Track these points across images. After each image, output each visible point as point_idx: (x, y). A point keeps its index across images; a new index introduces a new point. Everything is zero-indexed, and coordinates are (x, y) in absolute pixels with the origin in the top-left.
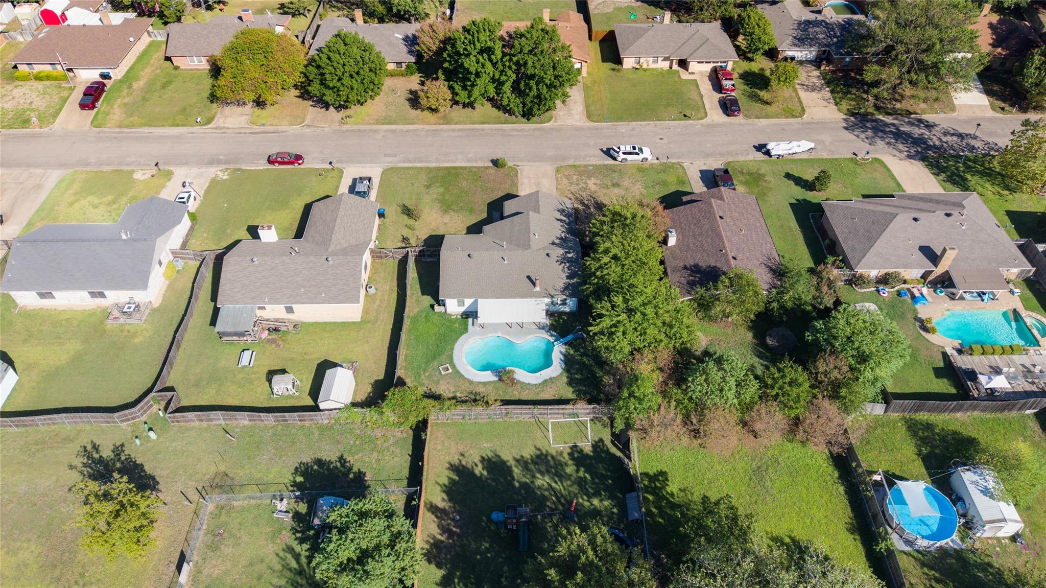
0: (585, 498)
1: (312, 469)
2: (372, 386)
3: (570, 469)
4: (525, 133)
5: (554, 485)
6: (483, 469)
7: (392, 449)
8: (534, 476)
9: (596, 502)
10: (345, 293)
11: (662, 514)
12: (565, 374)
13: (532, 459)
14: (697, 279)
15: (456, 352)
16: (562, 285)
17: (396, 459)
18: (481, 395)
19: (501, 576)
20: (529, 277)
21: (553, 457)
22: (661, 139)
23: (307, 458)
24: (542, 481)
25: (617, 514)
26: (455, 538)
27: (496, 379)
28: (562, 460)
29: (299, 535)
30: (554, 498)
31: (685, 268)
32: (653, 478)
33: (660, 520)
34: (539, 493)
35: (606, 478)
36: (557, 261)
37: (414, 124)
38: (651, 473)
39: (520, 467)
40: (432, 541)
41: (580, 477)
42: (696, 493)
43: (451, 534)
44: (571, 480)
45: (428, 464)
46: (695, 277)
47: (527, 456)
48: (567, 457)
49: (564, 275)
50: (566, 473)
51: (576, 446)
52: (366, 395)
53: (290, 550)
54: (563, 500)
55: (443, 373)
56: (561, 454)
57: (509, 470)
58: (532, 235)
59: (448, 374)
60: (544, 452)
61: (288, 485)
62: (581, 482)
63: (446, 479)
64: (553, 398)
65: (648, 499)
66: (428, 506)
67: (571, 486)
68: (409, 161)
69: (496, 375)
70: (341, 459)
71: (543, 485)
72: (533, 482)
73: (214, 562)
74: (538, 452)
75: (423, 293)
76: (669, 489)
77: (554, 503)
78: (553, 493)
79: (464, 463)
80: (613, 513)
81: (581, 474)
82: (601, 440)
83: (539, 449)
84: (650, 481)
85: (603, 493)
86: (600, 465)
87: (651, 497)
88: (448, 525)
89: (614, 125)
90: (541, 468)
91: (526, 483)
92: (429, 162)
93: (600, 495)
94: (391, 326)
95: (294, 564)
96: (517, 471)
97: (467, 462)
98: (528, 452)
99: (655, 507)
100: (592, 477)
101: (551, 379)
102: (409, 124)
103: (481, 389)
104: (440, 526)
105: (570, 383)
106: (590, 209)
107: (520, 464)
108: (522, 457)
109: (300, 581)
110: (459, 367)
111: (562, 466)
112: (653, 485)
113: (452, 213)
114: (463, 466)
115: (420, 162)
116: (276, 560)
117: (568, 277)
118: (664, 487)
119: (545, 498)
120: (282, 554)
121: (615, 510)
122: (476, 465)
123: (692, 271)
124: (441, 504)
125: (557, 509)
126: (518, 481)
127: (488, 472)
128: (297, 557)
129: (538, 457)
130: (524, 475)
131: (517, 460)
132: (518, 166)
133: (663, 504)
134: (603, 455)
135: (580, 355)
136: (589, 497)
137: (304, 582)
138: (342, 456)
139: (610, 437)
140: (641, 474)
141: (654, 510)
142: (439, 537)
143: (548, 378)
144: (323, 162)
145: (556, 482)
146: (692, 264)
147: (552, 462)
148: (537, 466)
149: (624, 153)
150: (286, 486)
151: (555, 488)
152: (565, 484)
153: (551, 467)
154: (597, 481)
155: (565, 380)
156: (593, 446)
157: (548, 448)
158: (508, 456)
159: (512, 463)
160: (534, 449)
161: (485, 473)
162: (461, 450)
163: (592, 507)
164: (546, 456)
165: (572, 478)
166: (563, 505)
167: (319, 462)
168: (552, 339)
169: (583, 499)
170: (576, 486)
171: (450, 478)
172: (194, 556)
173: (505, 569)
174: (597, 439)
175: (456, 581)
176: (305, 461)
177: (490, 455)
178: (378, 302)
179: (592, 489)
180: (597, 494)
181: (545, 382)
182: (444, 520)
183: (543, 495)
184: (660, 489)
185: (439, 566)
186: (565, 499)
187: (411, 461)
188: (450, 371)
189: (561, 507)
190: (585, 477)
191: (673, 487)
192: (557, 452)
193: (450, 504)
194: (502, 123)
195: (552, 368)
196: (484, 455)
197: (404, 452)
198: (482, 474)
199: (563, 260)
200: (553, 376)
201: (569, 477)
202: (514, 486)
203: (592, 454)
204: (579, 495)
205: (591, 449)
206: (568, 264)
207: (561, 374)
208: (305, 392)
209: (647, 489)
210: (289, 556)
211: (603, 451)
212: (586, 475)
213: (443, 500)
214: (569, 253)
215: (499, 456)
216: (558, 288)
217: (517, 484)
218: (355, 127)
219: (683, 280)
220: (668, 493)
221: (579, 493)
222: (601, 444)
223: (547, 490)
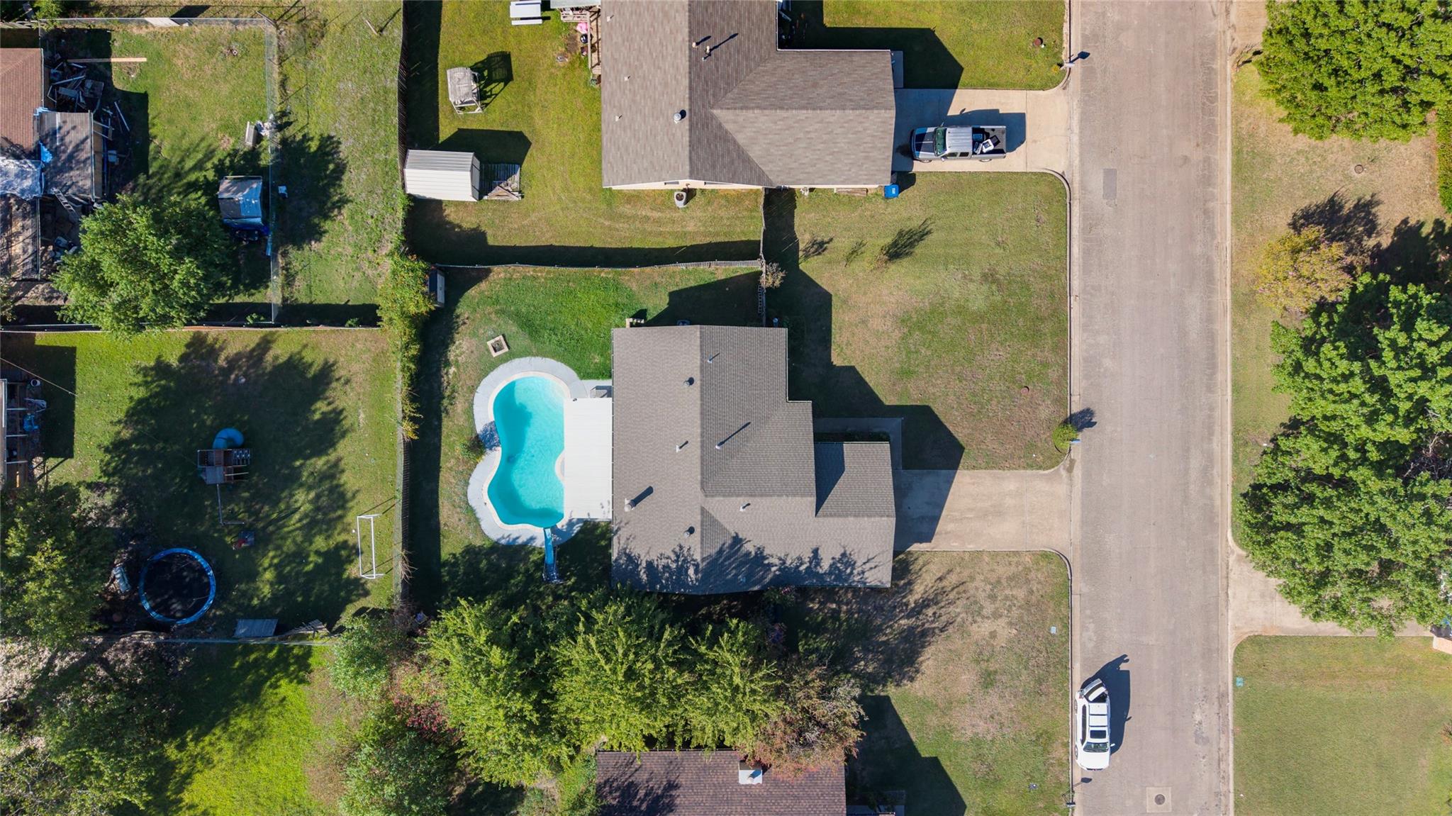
0: (276, 561)
1: (329, 162)
2: (474, 229)
3: (320, 543)
4: (1193, 489)
5: (297, 516)
6: (323, 413)
7: (358, 275)
8: (310, 488)
9: (268, 575)
10: (622, 157)
11: (246, 668)
12: (487, 544)
13: (338, 486)
14: (635, 803)
15: (538, 361)
16: (635, 553)
17: (341, 283)
18: (449, 407)
19: (166, 441)
20: (649, 491)
21: (341, 517)
22: (1160, 800)
23: (344, 151)
24: (302, 499)
25: (249, 605)
26: (221, 378)
27: (479, 428)
28: (336, 532)
29: (227, 162)
30: (275, 516)
31: (671, 786)
32: (303, 662)
33: (237, 664)
34: (283, 495)
35: (306, 594)
36: (681, 547)
37: (1237, 223)
38: (311, 661)
39: (325, 467)
40: (217, 346)
41: (308, 556)
42: (275, 722)
43: (226, 372)
44: (302, 542)
45: (333, 331)
46: (642, 801)
47: (344, 478)
48: (341, 538)
49: (653, 556)
50: (315, 535)
51: (357, 554)
52: (457, 222)
53: (209, 154)
54: (271, 528)
55: (489, 343)
56: (346, 530)
57: (320, 452)
58: (743, 500)
59: (488, 350)
60: (350, 504)
61: (306, 130)
62: (299, 556)
63: (310, 361)
64: (442, 522)
65: (271, 651)
66: (269, 338)
67: (294, 541)
68: (1088, 228)
69: (485, 431)
70: (344, 201)
71: (296, 501)
72: (301, 485)
73: (193, 54)
74: (349, 495)
75: (672, 295)
76: (283, 682)
77: (268, 516)
78: (283, 515)
79: (334, 385)
80: (252, 599)
81: (312, 558)
82: (366, 593)
83: (354, 496)
84: (297, 657)
85: (282, 587)
86: (326, 587)
87: (272, 655)
88: (240, 368)
89: (1222, 696)
90: (324, 498)
91: (299, 476)
92: (1086, 270)
93: (280, 583)
94: (597, 245)
95: (189, 164)
96: (320, 463)
97: (335, 389)
98: (349, 480)
99: (256, 660)
100: (307, 573)
101: (477, 520)
102: (1236, 213)
103: (460, 406)
104: (239, 356)
105: (470, 551)
106: (908, 617)
107: (330, 468)
108: (343, 471)
109: (166, 176)
110: (503, 368)
111: (327, 531)
112: (292, 661)
113: (897, 334)
114: (329, 383)
115: (1086, 253)
116: (194, 137)
117: (650, 565)
118: (288, 676)
119: (275, 504)
120: (203, 145)
121: (255, 602)
122: (329, 404)
123: (658, 798)
124: (269, 357)
125: (257, 520)
126: (302, 465)
127: (318, 421)
128: (199, 166)
129: (342, 496)
130: (312, 473)
131: (336, 464)
132: (1070, 470)
133: (262, 671)
134: (342, 594)
135: (527, 570)
136: (277, 567)
137: (164, 182)
138: (347, 201)
139: (371, 606)
140: (310, 647)
141: (253, 657)
142: (223, 357)
143: (478, 516)
144: (1085, 38)
145: (300, 520)
146: (677, 801)
147: (333, 515)
148: (326, 493)
149: (1084, 708)
150: (303, 128)
151: (291, 519)
152: (297, 532)
153: (325, 514)
154: (302, 580)
155: (478, 542)
156: (357, 580)
157: (354, 511)
158: (344, 449)
159: (333, 457)
160: (354, 488)
161: (317, 416)
162: (354, 379)
163: (261, 569)
164: (343, 507)
165: (306, 544)
166: (264, 528)
167: (341, 169)
168: (561, 525)
169: (273, 557)
170: (293, 548)
171: (311, 365)
172: (199, 27)
173: (176, 447)
174: (369, 586)
175: (163, 382)
176: (342, 147)
177: (346, 424)
178: (656, 215)
179: (290, 572)
180: (280, 578)
181: (471, 511)
182: (247, 361)
183: (279, 500)
184: (286, 669)
185: (183, 358)
186: (273, 532)
187: (338, 305)
188: (495, 355)
189: (261, 525)
190: (308, 563)
191: (286, 688)
192: (349, 524)
193: (269, 369)
194: (1236, 431)
195: (499, 523)
196: (345, 413)
197: (352, 294)
198: (314, 412)
199: (682, 557)
200: (482, 523)
201: (309, 539)
202: (297, 459)
203: (345, 576)
204: (279, 552)
205: (353, 576)
206: (674, 566)
207: (489, 539)
208: (465, 122)
209: (285, 651)
210: (200, 156)
211: (349, 593)
212: (312, 565)
213: (276, 358)
214: (696, 572)
215: (343, 435)
216: (632, 545)
217: (298, 463)
218: (1226, 90)
219: (641, 777)
220: (278, 680)
221: (283, 552)
222: (361, 592)
223: (288, 507)
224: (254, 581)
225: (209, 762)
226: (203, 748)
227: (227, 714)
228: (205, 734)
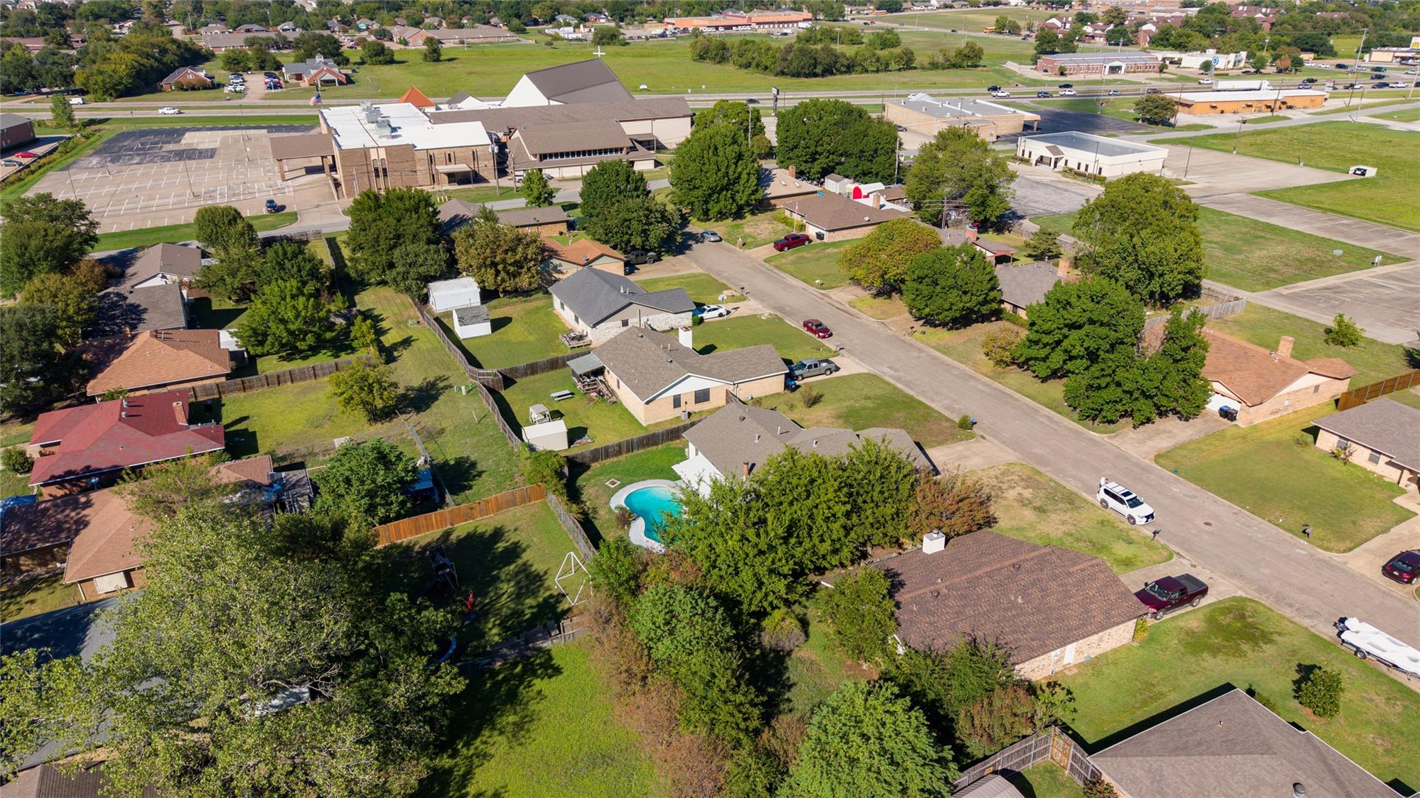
1: (463, 464)
3: (530, 602)
4: (1053, 426)
5: (505, 597)
6: (504, 547)
8: (509, 581)
9: (495, 631)
11: (496, 686)
13: (531, 573)
15: (641, 483)
20: (753, 465)
21: (541, 585)
22: (1208, 524)
24: (506, 588)
28: (541, 593)
30: (487, 602)
32: (548, 665)
34: (490, 590)
37: (964, 363)
38: (554, 662)
39: (517, 568)
41: (523, 612)
42: (539, 708)
44: (515, 607)
47: (534, 569)
48: (547, 594)
50: (524, 600)
51: (564, 597)
54: (487, 608)
55: (607, 483)
56: (549, 589)
57: (509, 564)
59: (609, 487)
60: (545, 577)
62: (516, 614)
63: (484, 531)
67: (508, 608)
68: (898, 380)
71: (501, 590)
72: (502, 582)
74: (543, 573)
76: (535, 682)
78: (494, 599)
79: (506, 534)
81: (527, 611)
83: (547, 573)
84: (541, 664)
89: (1176, 480)
90: (523, 582)
91: (498, 579)
92: (912, 389)
96: (512, 567)
97: (508, 536)
98: (538, 568)
99: (504, 678)
100: (527, 620)
103: (601, 511)
107: (521, 568)
108: (532, 566)
110: (621, 491)
111: (533, 595)
112: (537, 668)
114: (503, 535)
115: (906, 385)
118: (537, 677)
119: (485, 596)
122: (507, 542)
126: (498, 573)
127: (502, 552)
129: (536, 576)
130: (508, 574)
131: (525, 564)
132: (983, 438)
133: (513, 682)
136: (500, 625)
141: (501, 677)
142: (417, 547)
145: (509, 597)
147: (534, 586)
148: (523, 579)
151: (501, 599)
152: (509, 604)
153: (527, 588)
154: (524, 624)
156: (569, 609)
157: (551, 579)
158: (527, 556)
159: (521, 562)
160: (545, 570)
162: (521, 528)
163: (487, 630)
164: (540, 581)
165: (519, 607)
167: (473, 464)
169: (495, 621)
170: (509, 612)
171: (486, 532)
174: (581, 608)
177: (523, 547)
179: (512, 624)
180: (505, 630)
183: (487, 594)
184: (534, 675)
186: (489, 610)
188: (613, 487)
190: (525, 615)
191: (539, 685)
192: (550, 586)
193: (456, 542)
194: (1047, 406)
196: (521, 543)
198: (498, 549)
201: (520, 604)
202: (493, 572)
203: (559, 610)
204: (498, 618)
205: (565, 608)
209: (529, 666)
212: (529, 615)
213: (459, 536)
215: (524, 551)
220: (530, 682)
221: (501, 617)
223: (496, 593)
224: (484, 637)
225: (485, 756)
226: (476, 748)
227: (491, 719)
228: (475, 738)
